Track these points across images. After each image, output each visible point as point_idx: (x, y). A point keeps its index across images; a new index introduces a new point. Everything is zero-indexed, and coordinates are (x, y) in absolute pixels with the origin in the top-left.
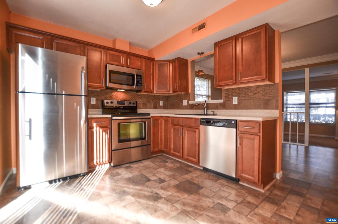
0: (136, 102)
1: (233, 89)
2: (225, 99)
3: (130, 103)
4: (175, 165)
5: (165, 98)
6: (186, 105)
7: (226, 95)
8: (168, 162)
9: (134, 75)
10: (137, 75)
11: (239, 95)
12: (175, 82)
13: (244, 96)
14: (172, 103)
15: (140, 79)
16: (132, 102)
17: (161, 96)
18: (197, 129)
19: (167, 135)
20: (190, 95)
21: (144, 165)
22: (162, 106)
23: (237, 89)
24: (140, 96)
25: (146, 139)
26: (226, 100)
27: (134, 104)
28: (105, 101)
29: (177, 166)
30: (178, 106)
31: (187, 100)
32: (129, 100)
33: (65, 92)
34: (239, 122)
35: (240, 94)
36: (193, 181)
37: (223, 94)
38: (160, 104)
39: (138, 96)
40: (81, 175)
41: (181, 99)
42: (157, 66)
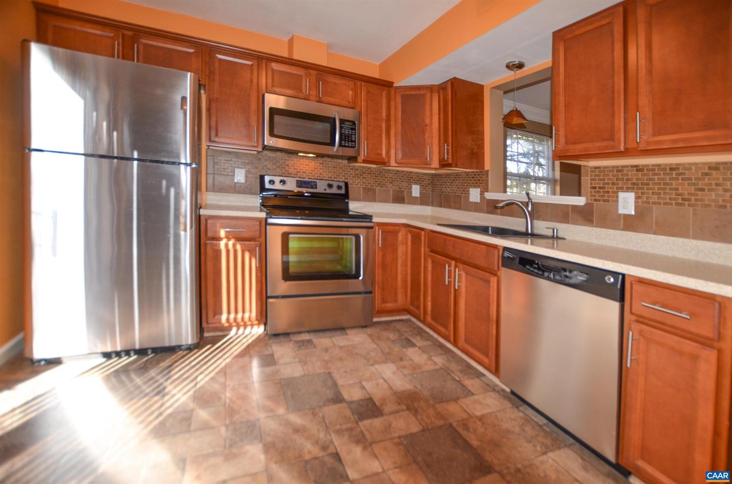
0: (346, 184)
1: (620, 169)
2: (592, 196)
3: (330, 186)
4: (430, 359)
5: (425, 179)
6: (479, 201)
7: (593, 186)
8: (413, 345)
9: (334, 119)
10: (342, 121)
11: (643, 189)
12: (446, 141)
13: (660, 194)
14: (443, 192)
15: (350, 131)
16: (335, 184)
17: (416, 173)
18: (495, 275)
19: (419, 274)
20: (487, 176)
21: (348, 344)
22: (417, 197)
23: (635, 169)
24: (358, 170)
25: (361, 278)
26: (595, 200)
27: (339, 187)
28: (267, 179)
29: (436, 364)
30: (457, 201)
31: (479, 190)
32: (329, 177)
33: (139, 154)
34: (632, 284)
35: (642, 184)
36: (464, 433)
37: (586, 181)
38: (411, 192)
39: (352, 169)
40: (183, 347)
41: (465, 184)
42: (399, 100)
